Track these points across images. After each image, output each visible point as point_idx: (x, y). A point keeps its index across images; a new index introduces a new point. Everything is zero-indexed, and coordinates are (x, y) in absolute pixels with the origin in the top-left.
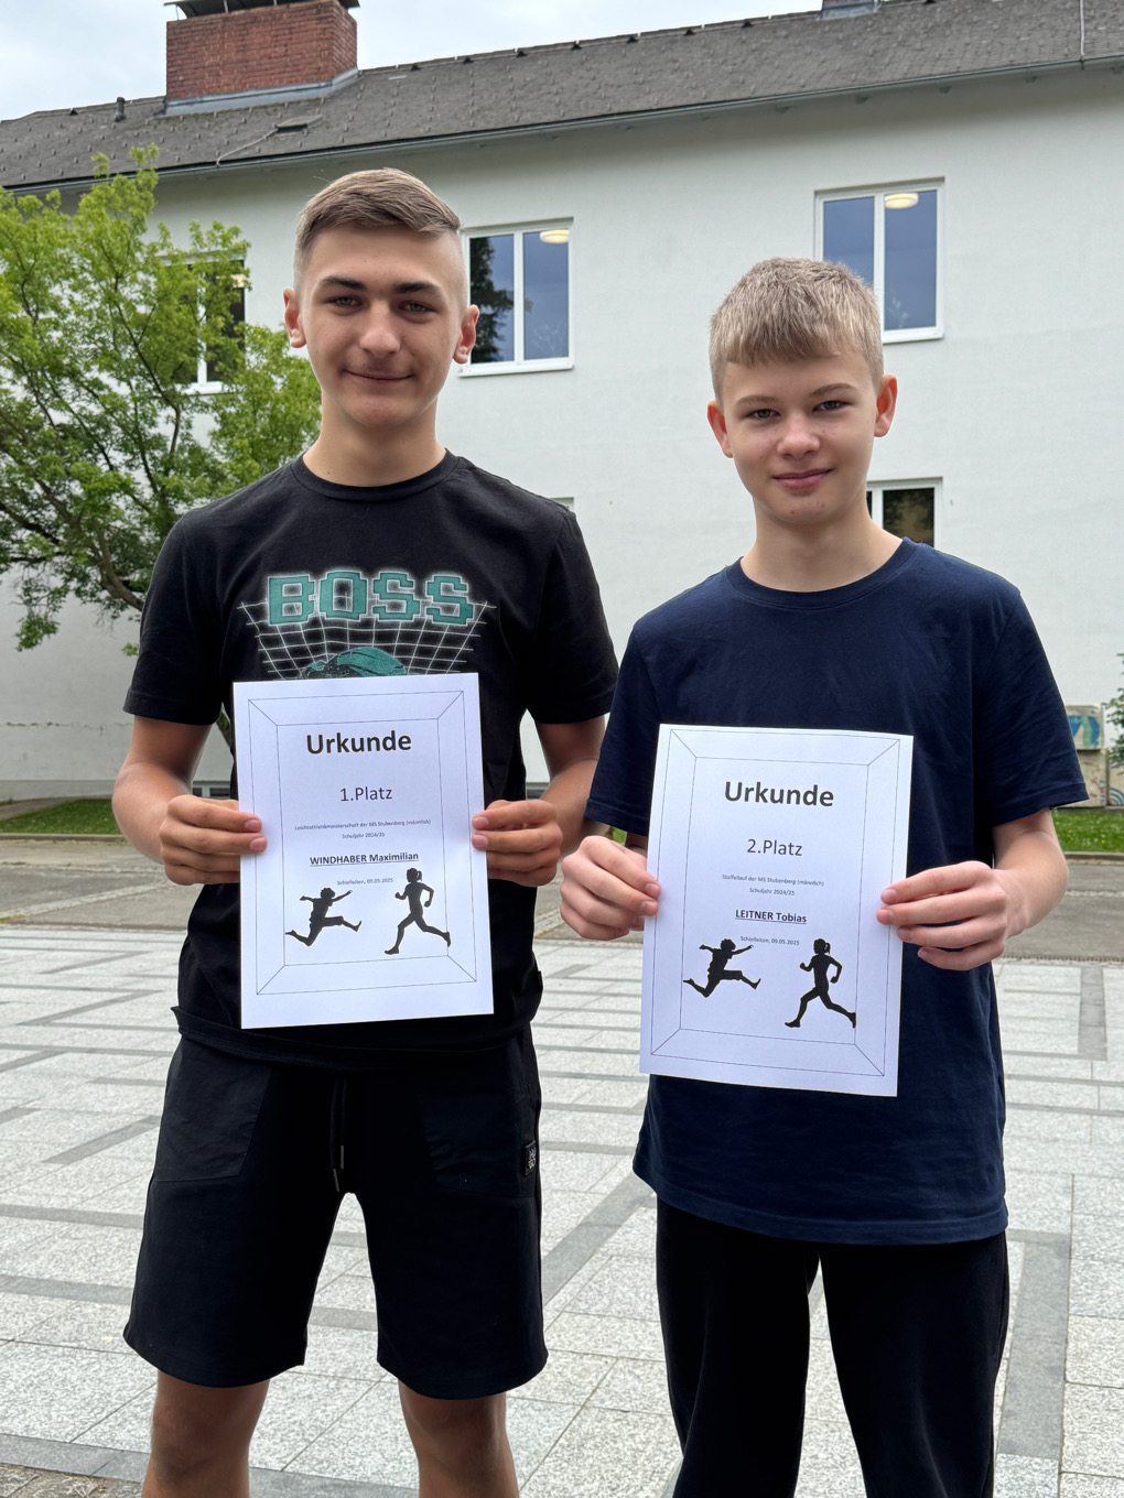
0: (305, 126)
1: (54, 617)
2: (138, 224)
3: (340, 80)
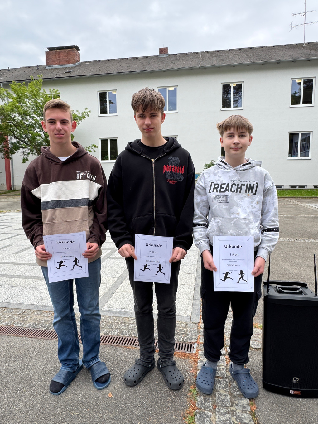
0: (70, 72)
1: (28, 158)
2: (39, 89)
3: (77, 64)
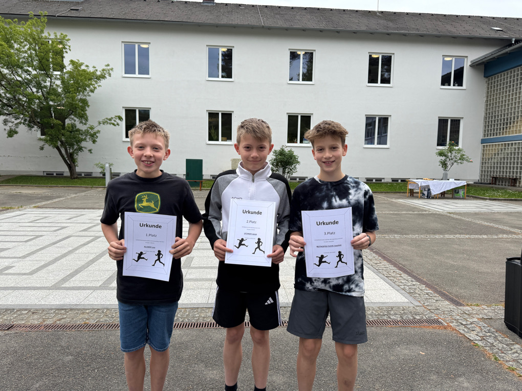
0: (78, 10)
1: (17, 130)
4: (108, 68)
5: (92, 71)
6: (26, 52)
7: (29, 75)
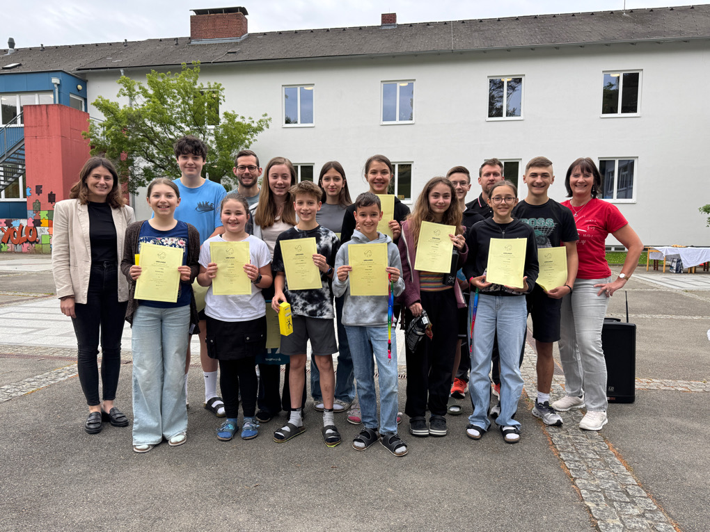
0: (236, 52)
3: (243, 37)
4: (266, 118)
5: (247, 123)
6: (179, 106)
7: (181, 131)
